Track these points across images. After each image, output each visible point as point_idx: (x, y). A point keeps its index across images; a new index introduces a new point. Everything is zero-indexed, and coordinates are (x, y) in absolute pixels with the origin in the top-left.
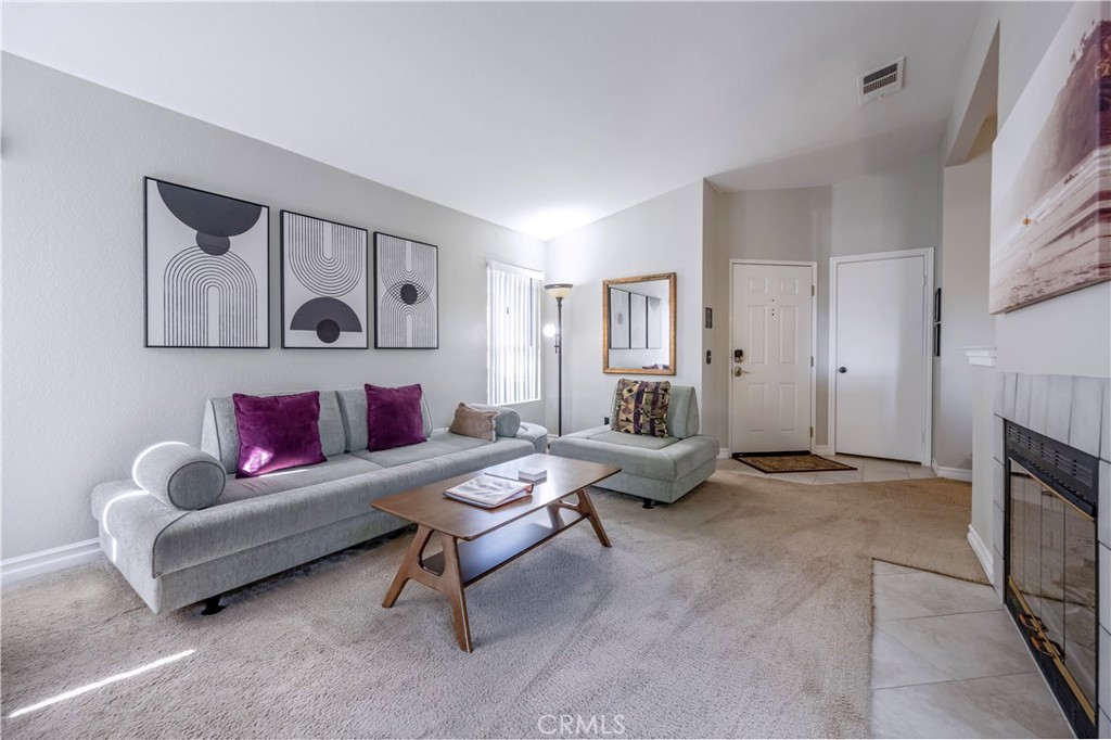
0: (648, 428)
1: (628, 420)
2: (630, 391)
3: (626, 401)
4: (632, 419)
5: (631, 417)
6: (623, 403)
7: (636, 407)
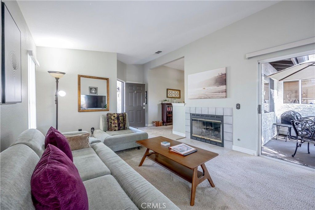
0: (123, 127)
1: (115, 126)
2: (114, 117)
3: (114, 120)
4: (117, 126)
5: (117, 125)
6: (112, 121)
7: (118, 122)
